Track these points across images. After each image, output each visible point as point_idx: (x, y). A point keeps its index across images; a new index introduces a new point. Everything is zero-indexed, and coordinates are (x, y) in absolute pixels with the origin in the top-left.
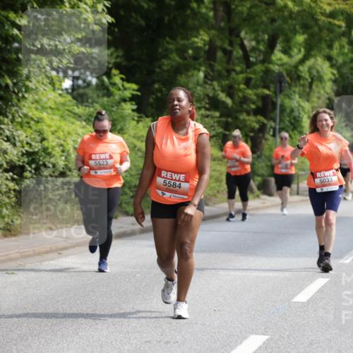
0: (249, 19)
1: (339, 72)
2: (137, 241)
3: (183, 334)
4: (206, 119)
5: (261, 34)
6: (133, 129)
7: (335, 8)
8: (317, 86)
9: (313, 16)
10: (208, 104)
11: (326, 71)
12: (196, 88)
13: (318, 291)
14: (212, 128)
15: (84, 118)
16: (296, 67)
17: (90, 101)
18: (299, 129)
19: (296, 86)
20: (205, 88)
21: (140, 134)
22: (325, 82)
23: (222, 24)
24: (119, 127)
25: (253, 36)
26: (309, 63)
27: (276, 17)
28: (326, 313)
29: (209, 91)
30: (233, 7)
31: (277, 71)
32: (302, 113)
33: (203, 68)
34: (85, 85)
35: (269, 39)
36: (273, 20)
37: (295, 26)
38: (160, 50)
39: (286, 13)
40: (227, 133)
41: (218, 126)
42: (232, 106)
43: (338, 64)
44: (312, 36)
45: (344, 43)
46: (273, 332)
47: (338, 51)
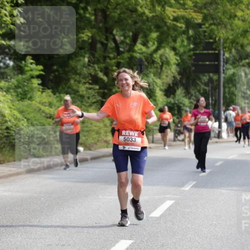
0: (119, 22)
1: (181, 58)
2: (41, 175)
3: (74, 239)
4: (90, 91)
5: (127, 32)
6: (39, 97)
7: (178, 15)
8: (166, 68)
9: (163, 20)
10: (91, 80)
11: (172, 58)
12: (82, 69)
13: (167, 210)
14: (94, 97)
15: (5, 89)
16: (151, 55)
17: (9, 78)
18: (154, 98)
19: (151, 68)
20: (89, 69)
21: (44, 101)
22: (171, 65)
23: (101, 25)
24: (29, 96)
25: (122, 33)
26: (161, 52)
27: (138, 20)
28: (172, 224)
29: (92, 71)
30: (108, 13)
31: (138, 57)
32: (156, 86)
33: (87, 55)
34: (5, 66)
35: (133, 35)
36: (135, 23)
37: (150, 26)
39: (145, 18)
40: (104, 100)
41: (98, 95)
42: (108, 82)
43: (180, 53)
44: (162, 33)
45: (184, 39)
46: (136, 238)
47: (180, 44)
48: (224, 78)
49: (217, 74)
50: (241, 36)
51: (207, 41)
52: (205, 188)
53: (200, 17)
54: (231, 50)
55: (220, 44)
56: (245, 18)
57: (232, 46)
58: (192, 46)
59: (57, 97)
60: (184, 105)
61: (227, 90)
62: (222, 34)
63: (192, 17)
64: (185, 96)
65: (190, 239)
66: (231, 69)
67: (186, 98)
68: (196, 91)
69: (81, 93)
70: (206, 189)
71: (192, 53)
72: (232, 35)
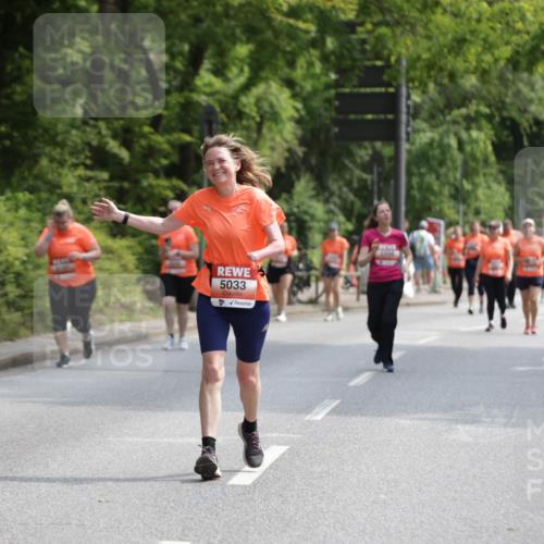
1: (306, 106)
4: (87, 184)
8: (270, 130)
9: (263, 14)
10: (91, 158)
11: (284, 104)
12: (68, 132)
16: (235, 97)
19: (235, 129)
20: (84, 131)
22: (282, 120)
26: (257, 91)
27: (202, 15)
28: (283, 503)
29: (92, 136)
31: (204, 104)
35: (191, 51)
36: (197, 20)
37: (233, 29)
38: (9, 68)
39: (219, 8)
41: (107, 194)
42: (130, 162)
43: (304, 93)
44: (261, 46)
45: (313, 58)
46: (196, 536)
47: (304, 71)
48: (409, 152)
49: (392, 143)
50: (449, 52)
51: (368, 63)
52: (362, 415)
53: (351, 7)
54: (426, 85)
55: (398, 71)
56: (460, 10)
57: (429, 77)
58: (333, 76)
59: (8, 199)
60: (313, 217)
61: (415, 180)
62: (405, 47)
63: (334, 7)
64: (316, 196)
65: (325, 536)
66: (424, 131)
67: (318, 201)
68: (341, 183)
69: (65, 190)
70: (363, 418)
71: (332, 92)
72: (429, 49)
